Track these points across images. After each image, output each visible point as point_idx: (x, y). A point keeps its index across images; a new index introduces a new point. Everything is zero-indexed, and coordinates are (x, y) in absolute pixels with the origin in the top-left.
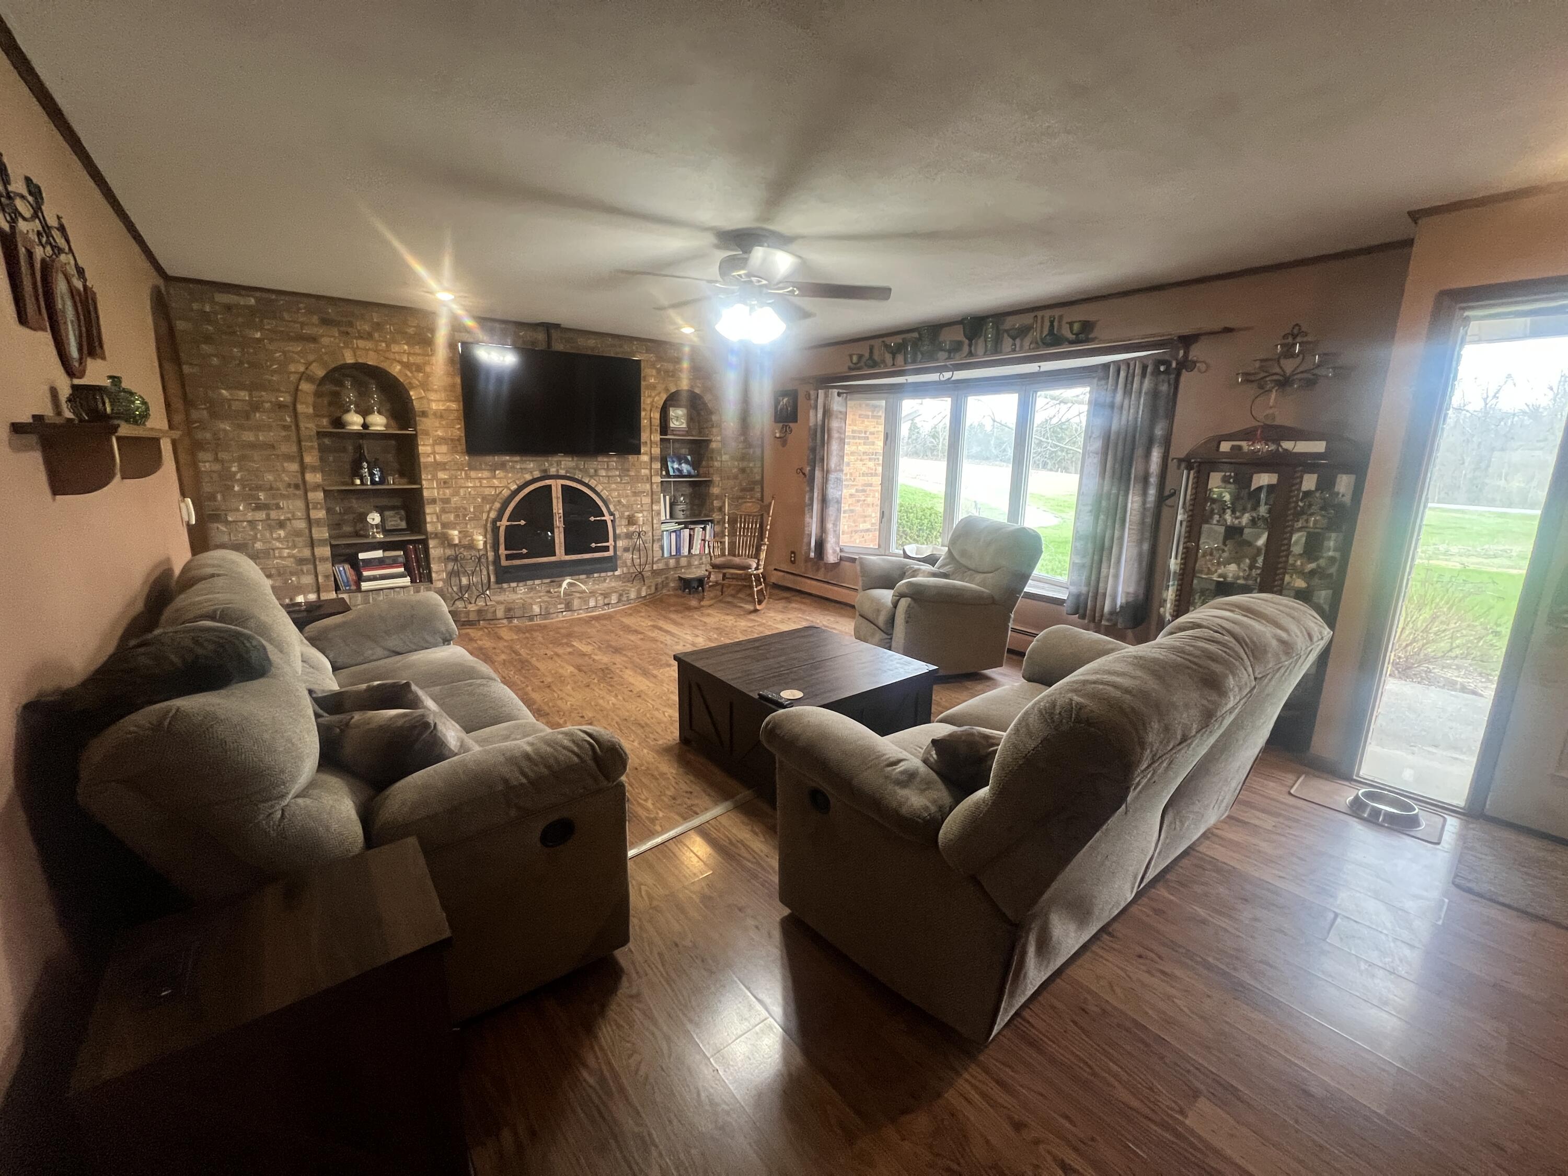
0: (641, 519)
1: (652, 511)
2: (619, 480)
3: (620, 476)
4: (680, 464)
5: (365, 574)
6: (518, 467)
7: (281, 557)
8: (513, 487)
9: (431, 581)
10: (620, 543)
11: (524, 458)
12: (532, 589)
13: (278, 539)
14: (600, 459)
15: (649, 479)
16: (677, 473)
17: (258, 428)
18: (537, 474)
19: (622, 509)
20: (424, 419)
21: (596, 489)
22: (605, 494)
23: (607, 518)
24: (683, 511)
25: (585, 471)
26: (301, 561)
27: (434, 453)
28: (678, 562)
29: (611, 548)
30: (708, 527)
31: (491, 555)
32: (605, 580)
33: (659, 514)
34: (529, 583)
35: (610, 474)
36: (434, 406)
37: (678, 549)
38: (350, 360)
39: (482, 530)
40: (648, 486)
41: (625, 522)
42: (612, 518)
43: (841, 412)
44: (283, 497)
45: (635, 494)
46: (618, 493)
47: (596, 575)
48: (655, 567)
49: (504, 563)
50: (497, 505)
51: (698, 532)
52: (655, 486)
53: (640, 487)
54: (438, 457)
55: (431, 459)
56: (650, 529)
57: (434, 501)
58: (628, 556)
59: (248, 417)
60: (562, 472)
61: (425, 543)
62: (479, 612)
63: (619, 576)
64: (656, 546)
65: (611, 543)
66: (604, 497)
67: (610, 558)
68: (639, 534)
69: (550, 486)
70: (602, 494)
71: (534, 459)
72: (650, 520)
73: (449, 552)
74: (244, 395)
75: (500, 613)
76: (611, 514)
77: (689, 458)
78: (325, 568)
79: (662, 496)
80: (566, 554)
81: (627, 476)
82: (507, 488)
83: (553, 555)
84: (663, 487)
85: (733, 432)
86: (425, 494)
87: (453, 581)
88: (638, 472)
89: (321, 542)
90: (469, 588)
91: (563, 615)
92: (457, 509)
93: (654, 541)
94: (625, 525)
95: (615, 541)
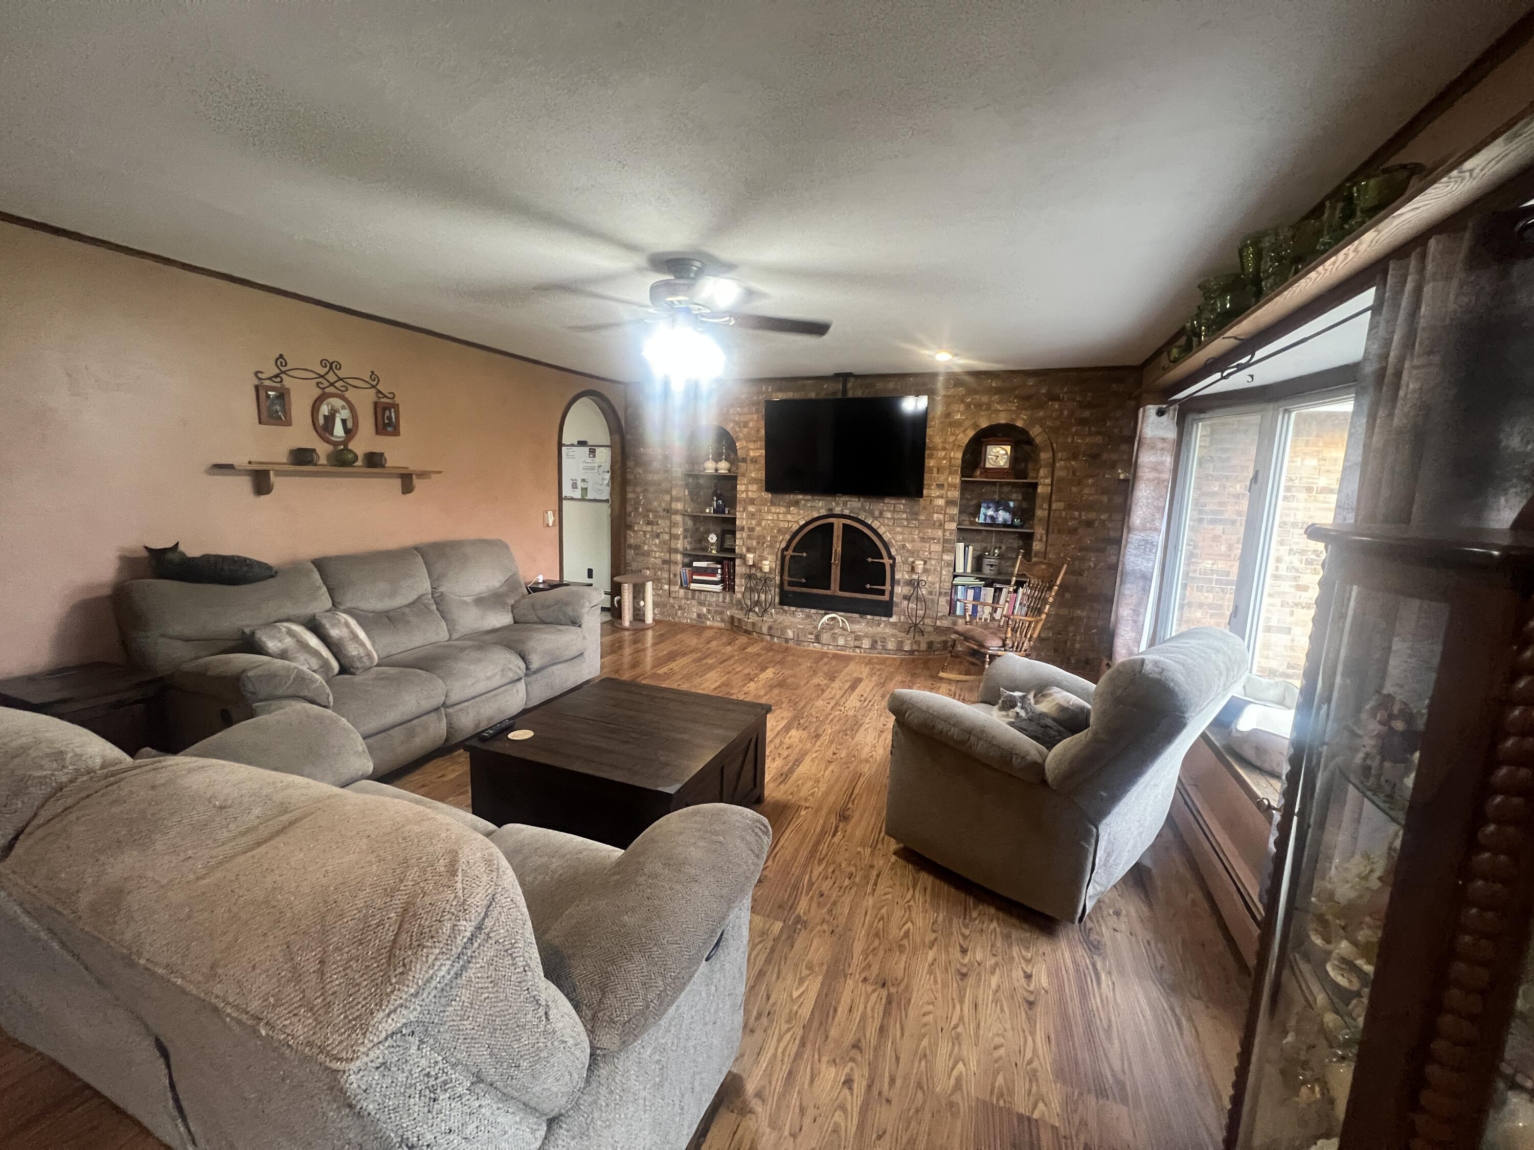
0: (921, 567)
1: (942, 560)
2: (906, 523)
3: (907, 519)
4: (997, 511)
5: (694, 577)
6: (809, 505)
7: (655, 558)
8: (802, 523)
9: (734, 591)
10: (898, 590)
11: (816, 498)
12: (809, 616)
13: (656, 545)
14: (887, 500)
15: (941, 525)
18: (823, 512)
19: (906, 555)
20: (742, 464)
21: (879, 531)
22: (887, 536)
23: (887, 561)
24: (991, 566)
25: (871, 513)
26: (664, 562)
27: (747, 491)
29: (887, 594)
30: (1021, 591)
31: (778, 578)
32: (879, 625)
33: (952, 564)
34: (807, 610)
35: (896, 516)
36: (752, 454)
37: (975, 610)
39: (774, 557)
40: (940, 533)
41: (907, 568)
42: (891, 561)
44: (662, 518)
45: (923, 540)
46: (902, 537)
47: (869, 617)
48: (938, 623)
49: (786, 588)
50: (788, 537)
51: (1007, 594)
52: (947, 534)
53: (930, 532)
54: (749, 494)
55: (744, 495)
56: (938, 580)
57: (742, 529)
58: (906, 604)
59: (650, 465)
60: (847, 512)
61: (734, 560)
62: (755, 624)
63: (894, 625)
64: (943, 601)
65: (887, 587)
66: (886, 539)
67: (886, 602)
68: (919, 583)
69: (832, 524)
70: (883, 536)
71: (824, 498)
72: (939, 569)
73: (747, 571)
75: (765, 630)
76: (891, 557)
77: (1012, 504)
78: (679, 569)
79: (962, 545)
80: (840, 590)
81: (916, 519)
82: (797, 522)
83: (829, 588)
84: (964, 535)
85: (1074, 473)
86: (738, 523)
87: (748, 595)
88: (930, 515)
89: (676, 551)
90: (758, 603)
91: (811, 645)
92: (759, 537)
93: (940, 594)
94: (908, 572)
95: (892, 586)
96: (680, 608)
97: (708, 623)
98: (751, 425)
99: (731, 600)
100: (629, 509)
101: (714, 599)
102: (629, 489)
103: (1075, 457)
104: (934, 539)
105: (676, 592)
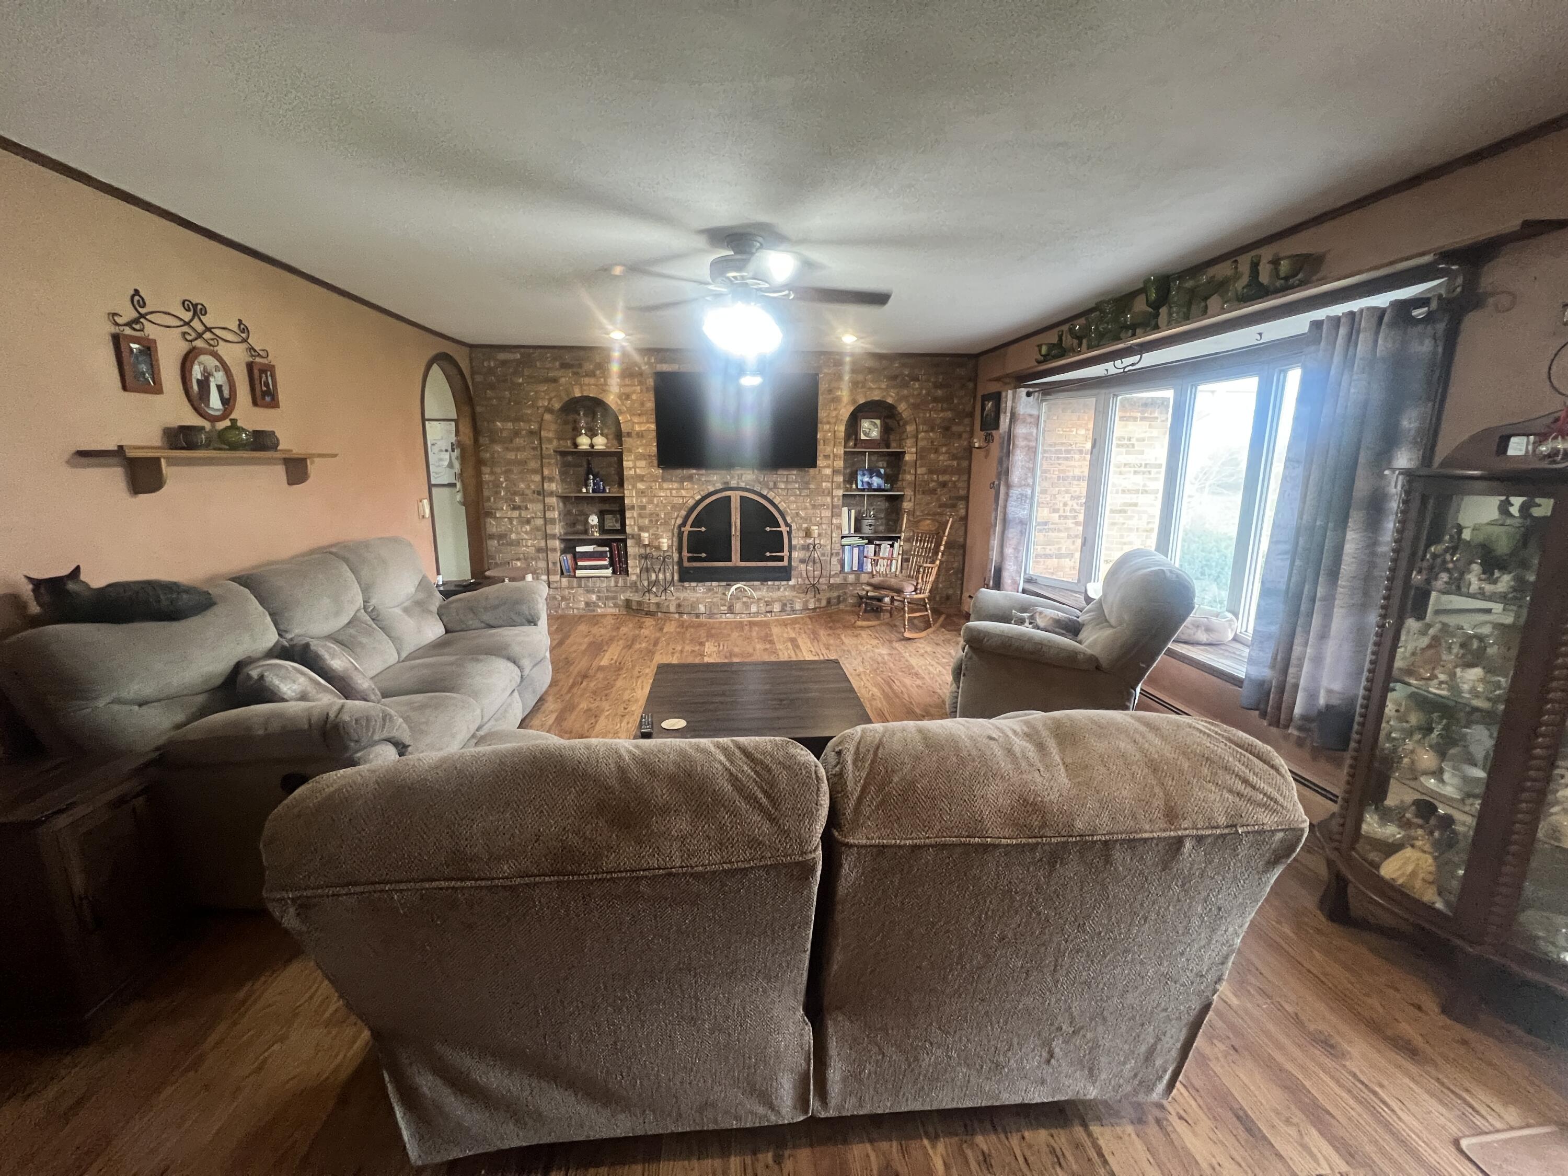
0: (819, 532)
1: (833, 524)
2: (798, 493)
3: (799, 489)
4: (871, 477)
5: (580, 563)
6: (704, 480)
7: (527, 546)
8: (698, 497)
9: (627, 573)
10: (795, 554)
11: (709, 472)
12: (710, 590)
13: (526, 533)
14: (780, 472)
15: (830, 493)
16: (866, 487)
17: (518, 449)
18: (719, 486)
19: (800, 521)
20: (627, 439)
21: (774, 501)
22: (782, 506)
23: (783, 529)
25: (764, 483)
26: (539, 550)
27: (635, 467)
28: (858, 578)
29: (786, 559)
30: (896, 545)
31: (676, 556)
32: (779, 589)
33: (839, 527)
34: (708, 584)
35: (789, 486)
36: (637, 428)
37: (861, 565)
38: (578, 394)
39: (670, 535)
40: (829, 499)
41: (802, 534)
42: (788, 529)
43: (1031, 415)
44: (532, 501)
45: (814, 507)
46: (796, 506)
47: (770, 583)
48: (832, 581)
49: (686, 564)
50: (683, 513)
51: (885, 548)
52: (836, 499)
53: (820, 500)
54: (638, 470)
55: (632, 472)
56: (829, 542)
57: (633, 508)
58: (802, 567)
59: (511, 441)
60: (743, 485)
61: (624, 541)
62: (658, 605)
63: (794, 586)
64: (835, 560)
65: (786, 553)
66: (781, 508)
67: (785, 568)
68: (814, 547)
69: (730, 497)
70: (779, 506)
71: (717, 472)
72: (828, 533)
73: (642, 551)
74: (510, 425)
75: (672, 609)
76: (787, 525)
77: (882, 471)
78: (556, 556)
79: (845, 509)
80: (742, 560)
81: (807, 488)
82: (692, 497)
83: (730, 560)
84: (848, 501)
85: (932, 442)
86: (627, 501)
87: (644, 576)
88: (819, 485)
89: (554, 537)
90: (656, 583)
91: (724, 616)
92: (651, 515)
93: (832, 554)
94: (802, 537)
95: (790, 552)
96: (563, 598)
97: (600, 610)
98: (634, 397)
99: (625, 583)
100: (486, 493)
101: (604, 585)
102: (486, 470)
103: (932, 430)
104: (824, 505)
105: (556, 582)
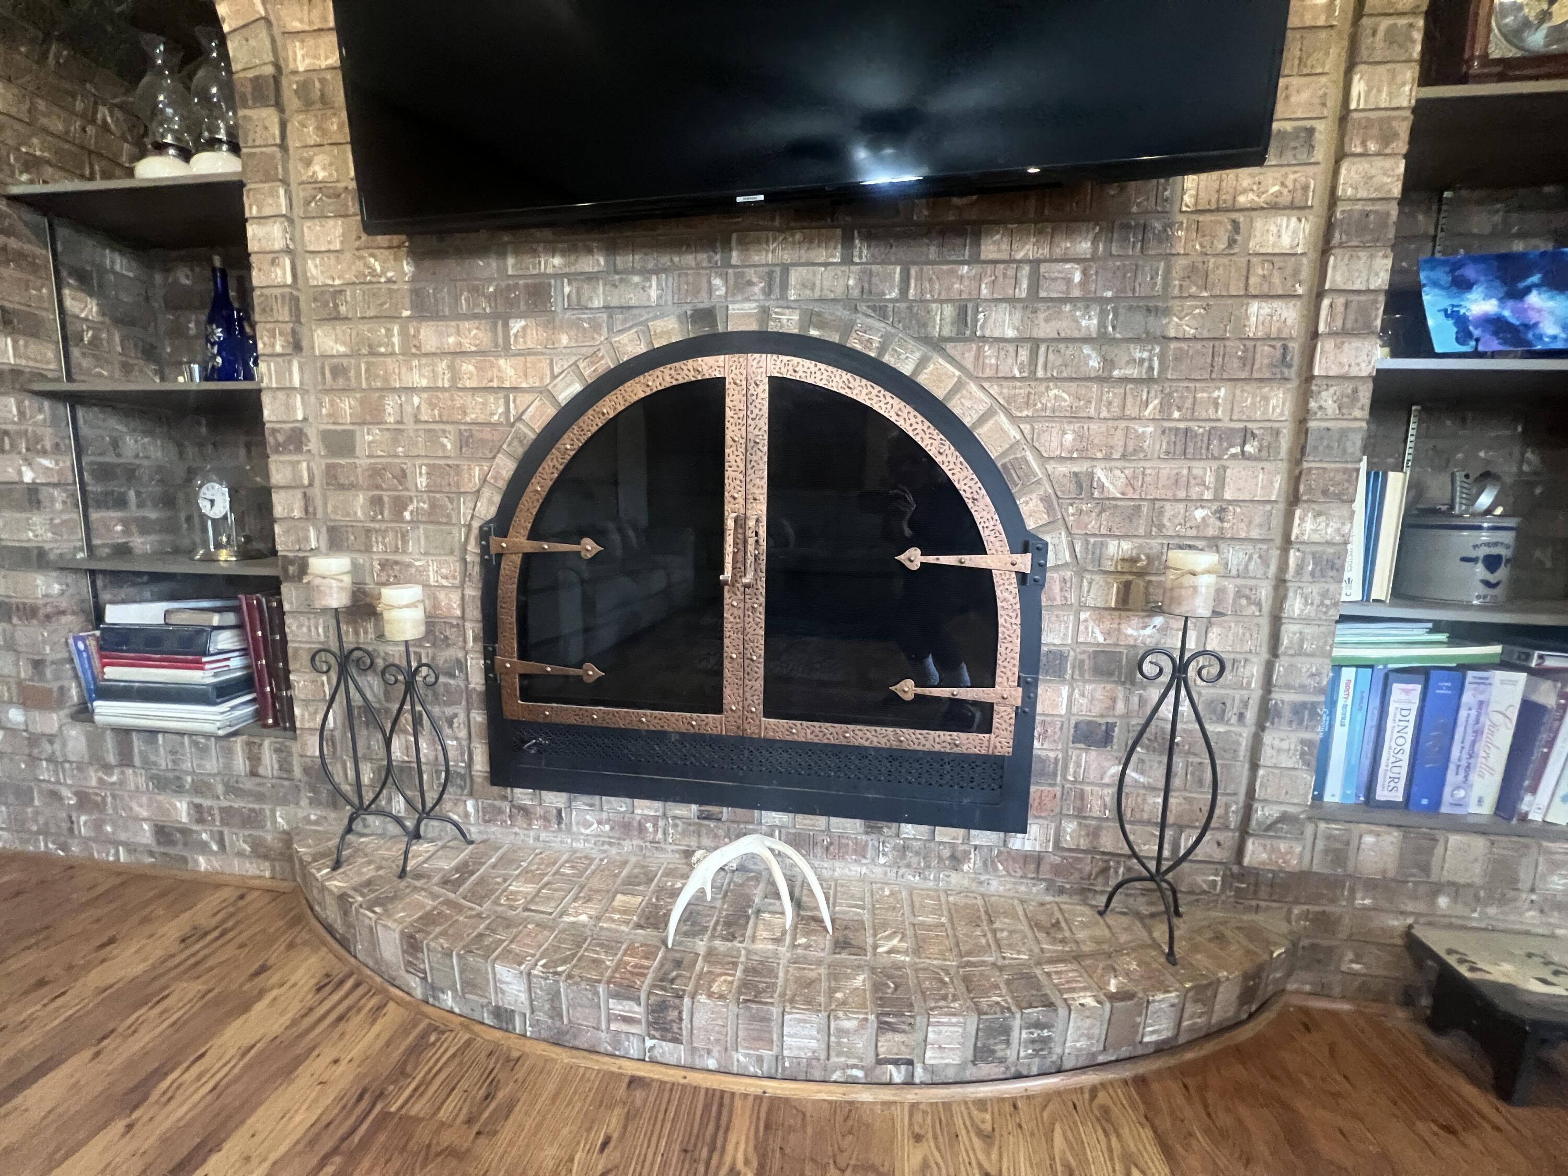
0: (1206, 582)
1: (1287, 543)
2: (1094, 363)
3: (1101, 340)
5: (113, 673)
6: (597, 303)
8: (569, 390)
9: (292, 727)
11: (624, 260)
12: (627, 828)
15: (1289, 360)
18: (667, 330)
21: (955, 406)
22: (999, 435)
23: (1000, 560)
24: (1489, 563)
27: (294, 249)
29: (1004, 719)
31: (475, 665)
32: (956, 860)
33: (1323, 564)
35: (1044, 329)
36: (293, 54)
39: (444, 565)
40: (1279, 401)
41: (1101, 592)
42: (1024, 562)
45: (1184, 442)
46: (1080, 437)
47: (909, 830)
48: (1256, 853)
49: (516, 705)
50: (506, 467)
52: (1319, 401)
53: (1224, 401)
54: (311, 268)
57: (296, 439)
58: (1096, 765)
60: (788, 322)
61: (279, 591)
63: (1035, 860)
65: (1005, 688)
66: (995, 449)
67: (994, 762)
68: (1180, 670)
70: (981, 434)
71: (665, 260)
72: (1265, 592)
76: (1022, 542)
78: (51, 638)
80: (770, 711)
81: (1146, 339)
82: (546, 392)
83: (717, 706)
86: (270, 412)
88: (1230, 307)
92: (376, 472)
94: (1102, 611)
95: (1028, 684)
96: (85, 801)
97: (203, 863)
99: (286, 765)
101: (211, 766)
104: (1246, 435)
105: (51, 739)
